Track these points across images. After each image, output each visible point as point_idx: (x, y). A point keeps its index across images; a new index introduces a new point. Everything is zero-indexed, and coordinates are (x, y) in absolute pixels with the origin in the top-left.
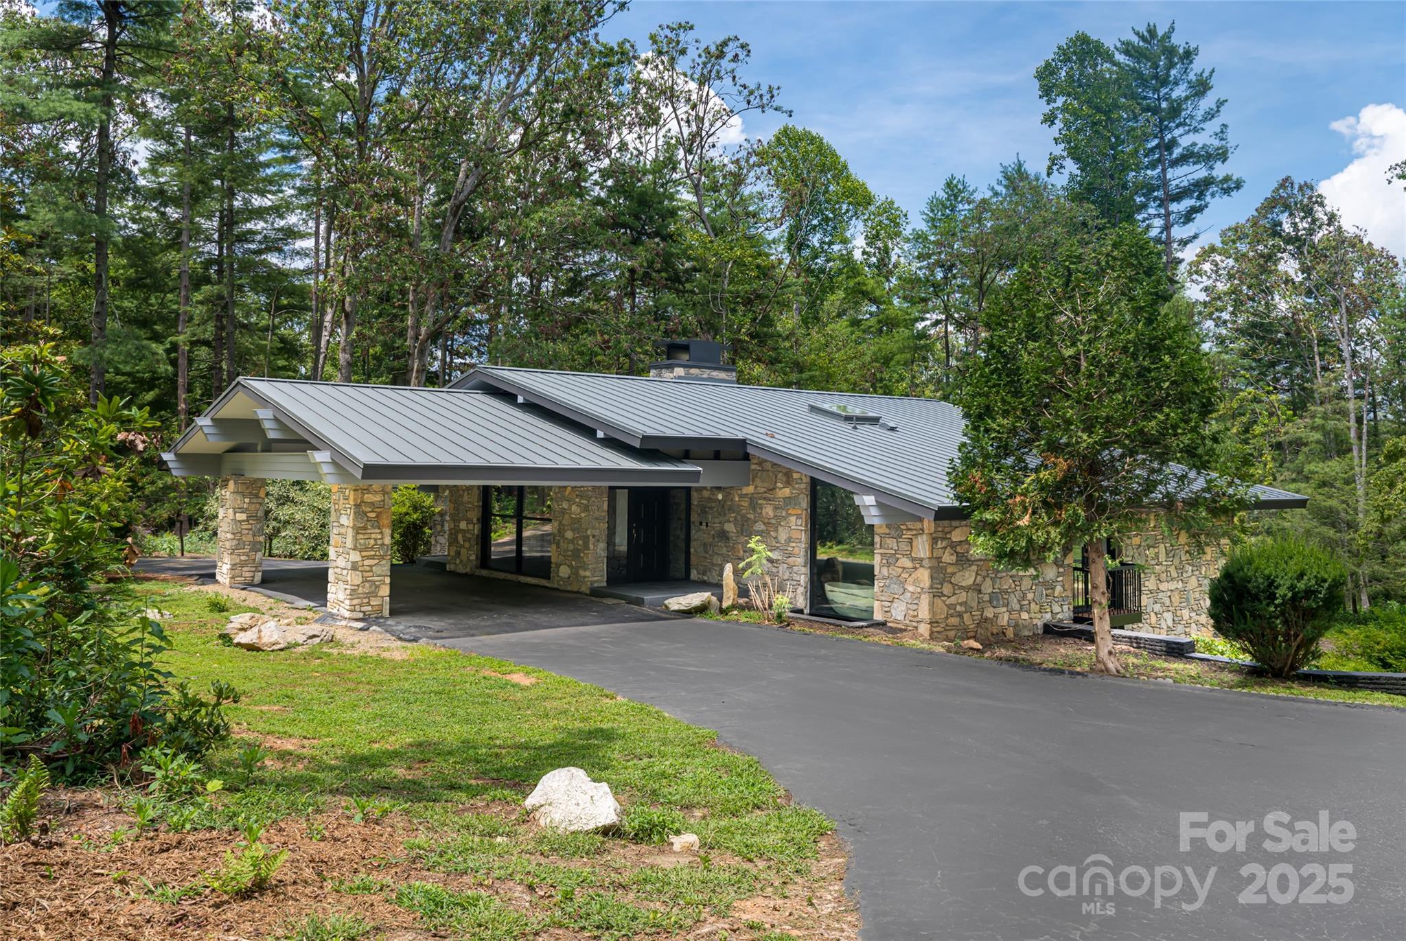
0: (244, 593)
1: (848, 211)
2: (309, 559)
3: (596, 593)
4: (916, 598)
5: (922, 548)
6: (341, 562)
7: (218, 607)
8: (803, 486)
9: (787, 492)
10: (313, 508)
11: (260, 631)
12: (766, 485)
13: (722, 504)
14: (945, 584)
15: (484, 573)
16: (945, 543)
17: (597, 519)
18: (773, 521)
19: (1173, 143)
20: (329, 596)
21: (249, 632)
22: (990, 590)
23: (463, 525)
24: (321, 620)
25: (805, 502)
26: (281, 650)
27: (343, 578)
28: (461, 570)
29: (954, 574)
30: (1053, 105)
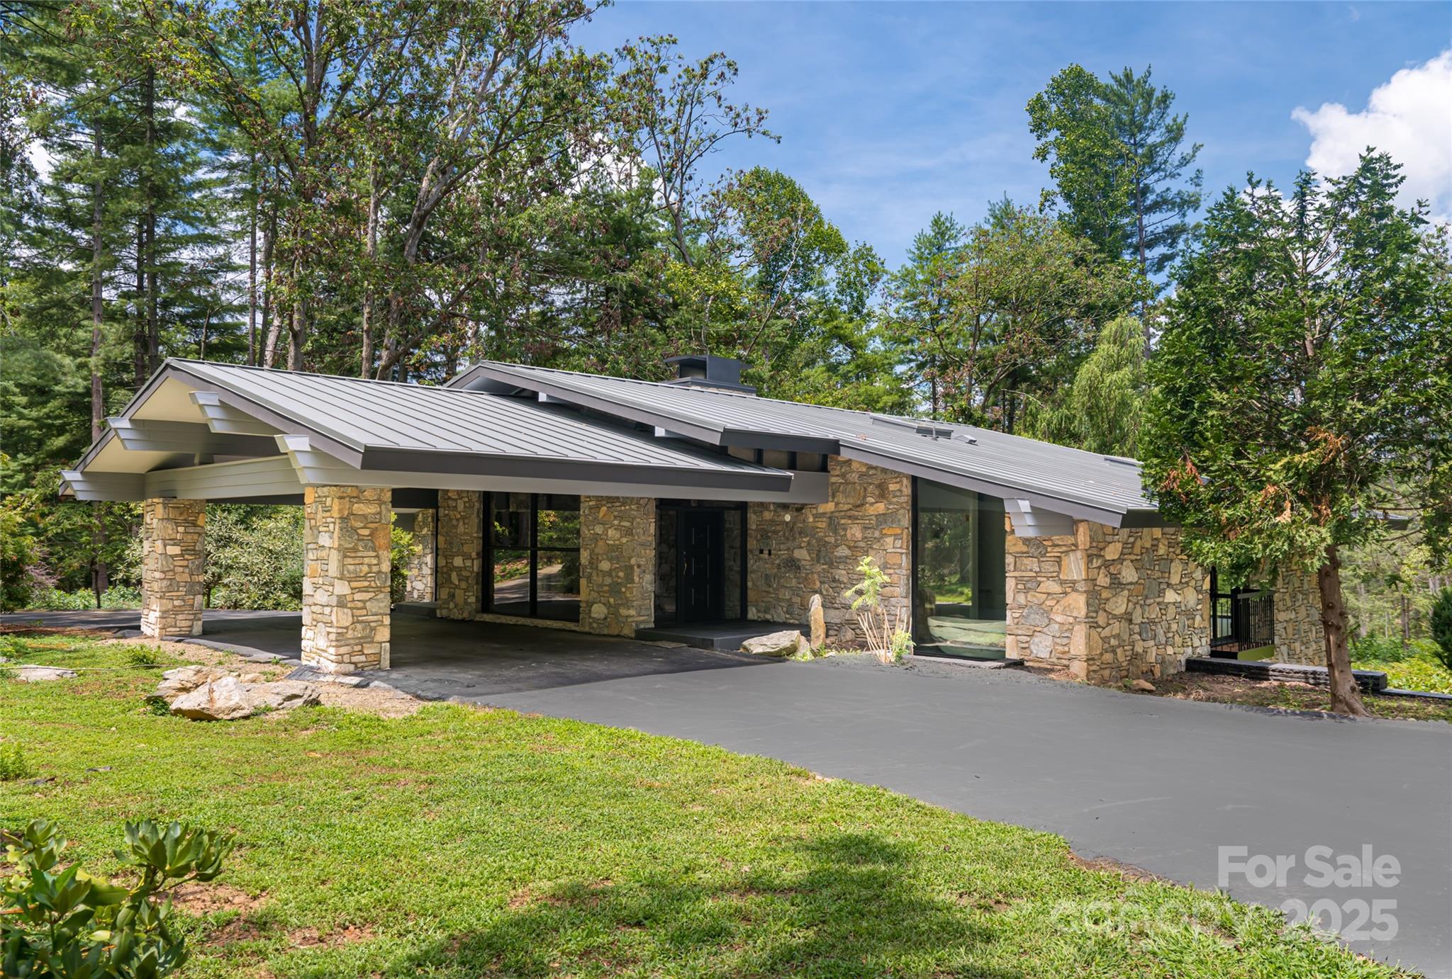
0: (180, 646)
1: (818, 258)
2: (258, 609)
3: (642, 635)
4: (1067, 630)
5: (1075, 568)
6: (321, 597)
7: (144, 662)
8: (904, 499)
9: (881, 507)
10: (261, 549)
11: (211, 691)
12: (851, 500)
13: (790, 527)
14: (1101, 612)
15: (488, 618)
16: (1100, 561)
17: (642, 545)
18: (862, 544)
19: (1146, 190)
20: (304, 643)
21: (194, 694)
22: (1139, 620)
23: (458, 562)
24: (299, 674)
25: (906, 521)
26: (246, 717)
27: (326, 619)
28: (456, 615)
29: (1108, 599)
30: (1043, 140)
